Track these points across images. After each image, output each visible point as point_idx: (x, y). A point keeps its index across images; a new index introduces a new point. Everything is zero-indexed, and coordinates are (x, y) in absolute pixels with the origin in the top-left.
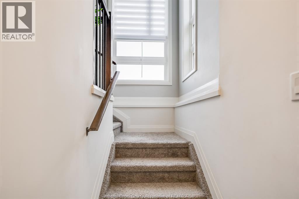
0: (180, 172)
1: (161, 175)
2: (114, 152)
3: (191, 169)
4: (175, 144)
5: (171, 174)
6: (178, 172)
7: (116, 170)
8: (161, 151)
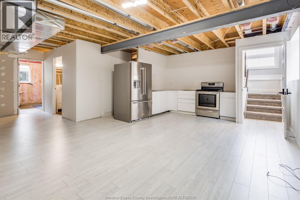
0: (275, 103)
1: (266, 103)
2: (247, 97)
3: (280, 102)
4: (274, 95)
5: (271, 103)
6: (274, 103)
7: (249, 100)
8: (267, 97)
